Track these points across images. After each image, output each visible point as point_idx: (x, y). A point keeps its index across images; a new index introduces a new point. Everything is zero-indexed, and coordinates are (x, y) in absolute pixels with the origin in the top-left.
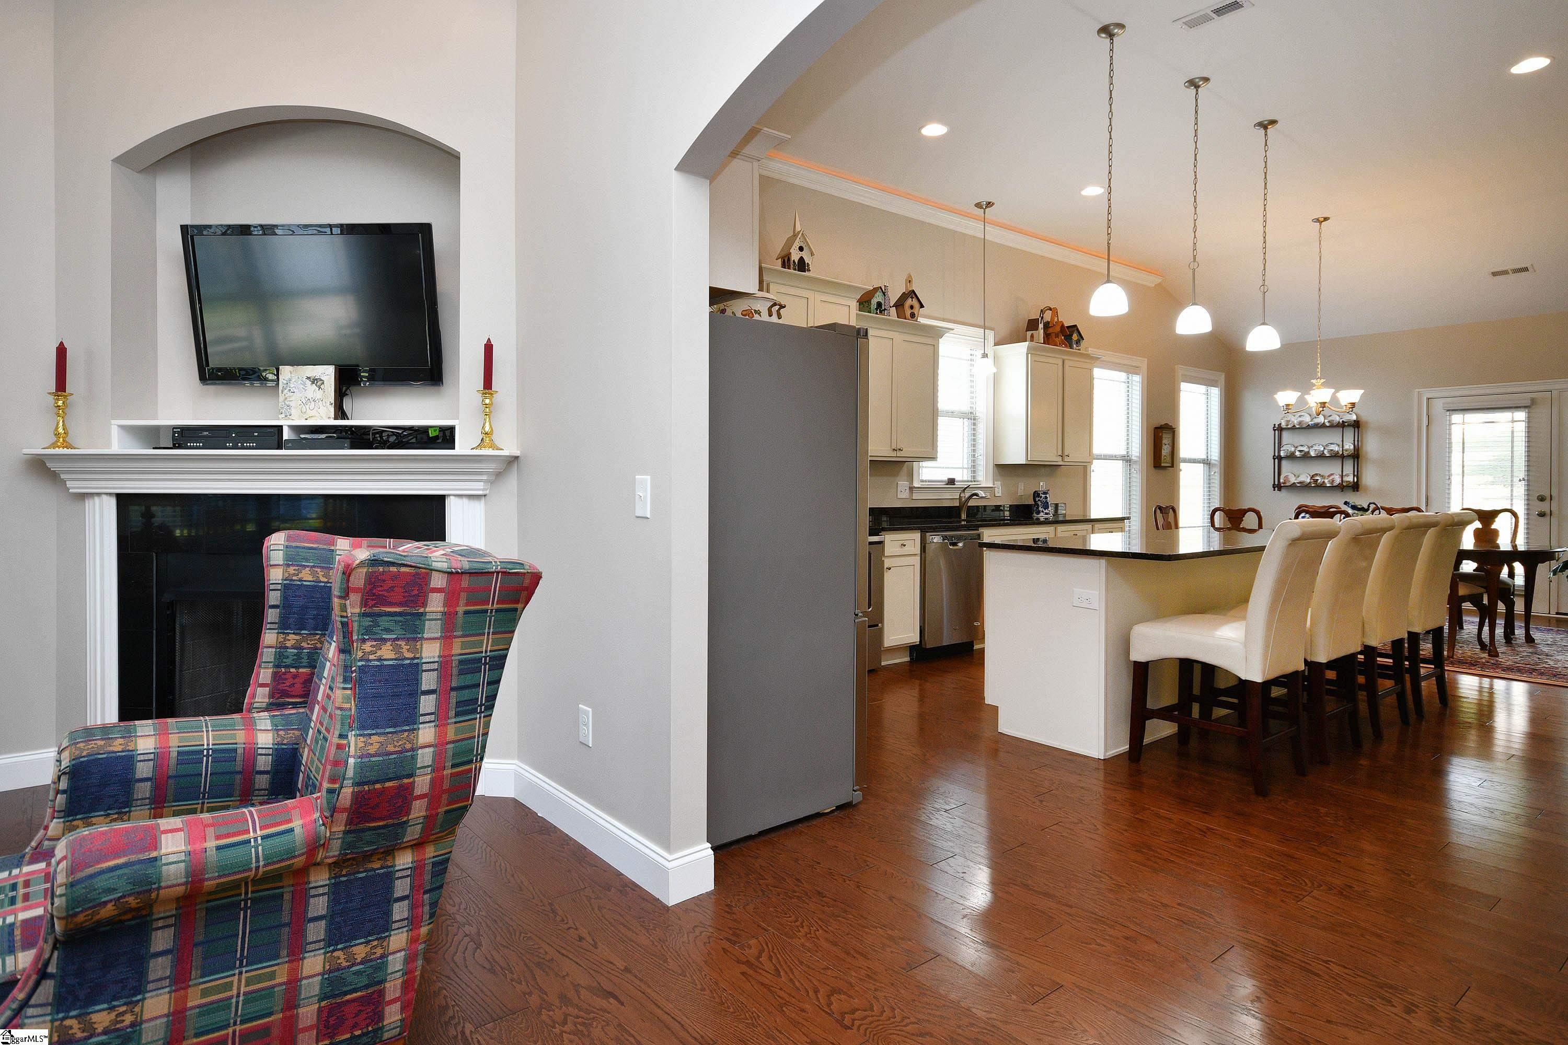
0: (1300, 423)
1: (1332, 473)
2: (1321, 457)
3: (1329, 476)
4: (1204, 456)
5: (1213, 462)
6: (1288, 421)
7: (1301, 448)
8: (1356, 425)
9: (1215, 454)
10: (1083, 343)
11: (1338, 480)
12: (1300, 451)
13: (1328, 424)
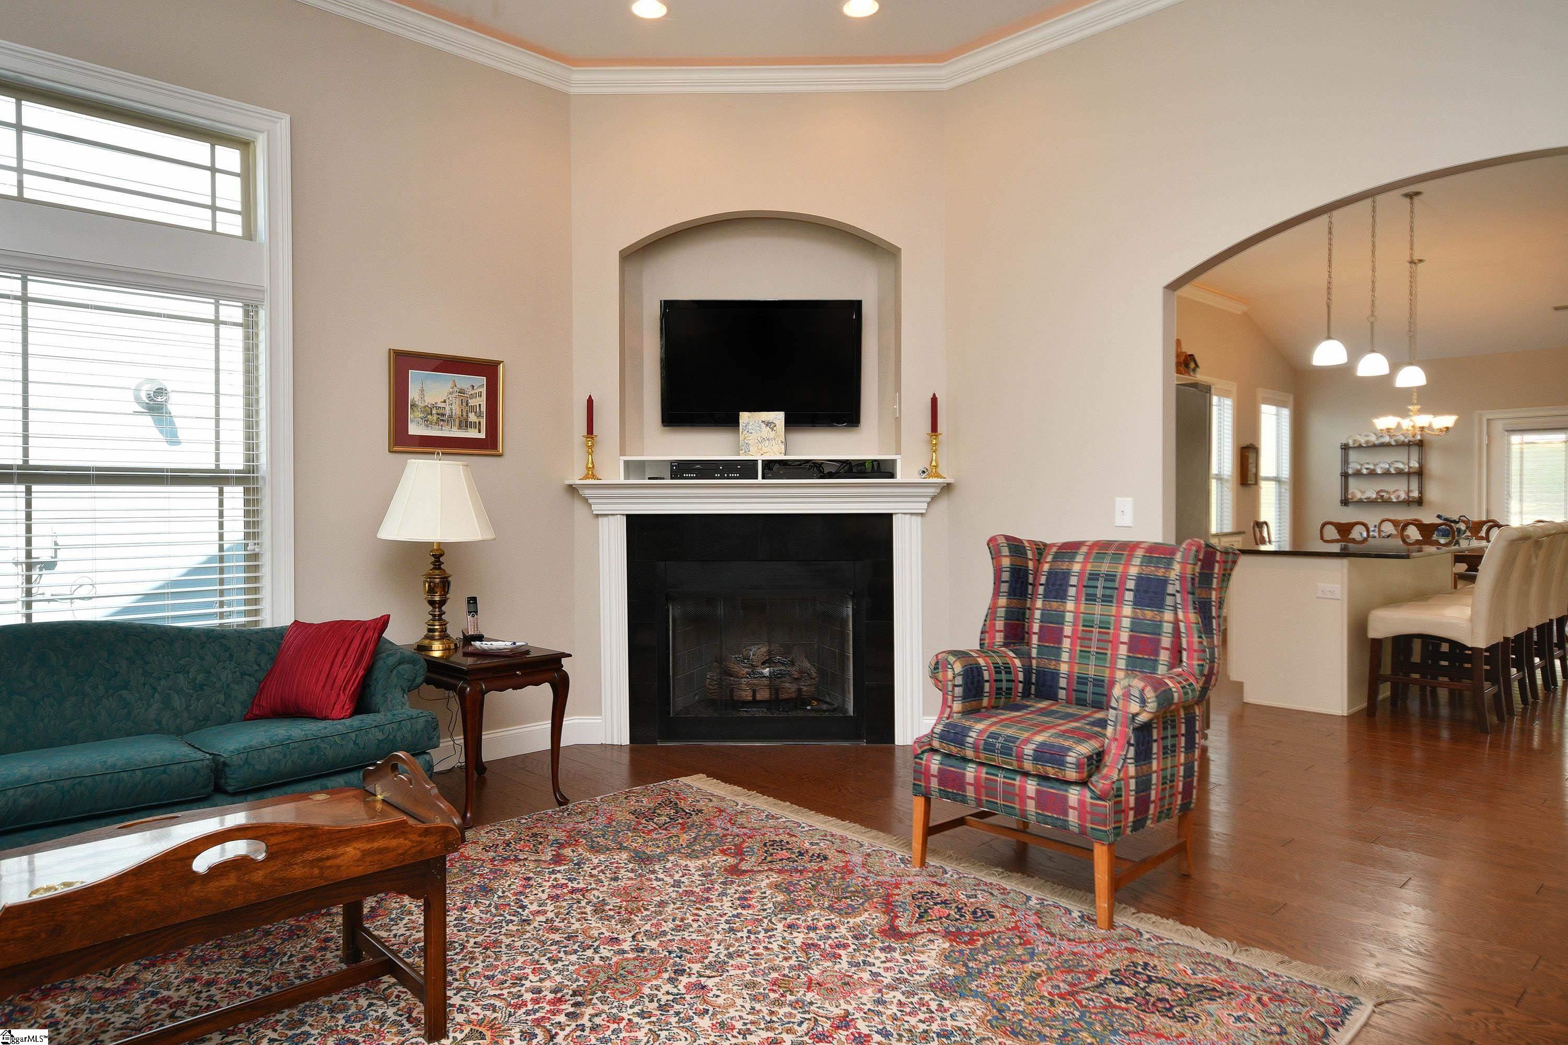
0: (1367, 442)
1: (1399, 490)
2: (1387, 474)
3: (1394, 492)
4: (1274, 475)
5: (1283, 479)
6: (1355, 440)
7: (1367, 466)
8: (1420, 444)
9: (1286, 473)
10: (1198, 370)
11: (1403, 496)
12: (1367, 469)
13: (1393, 443)
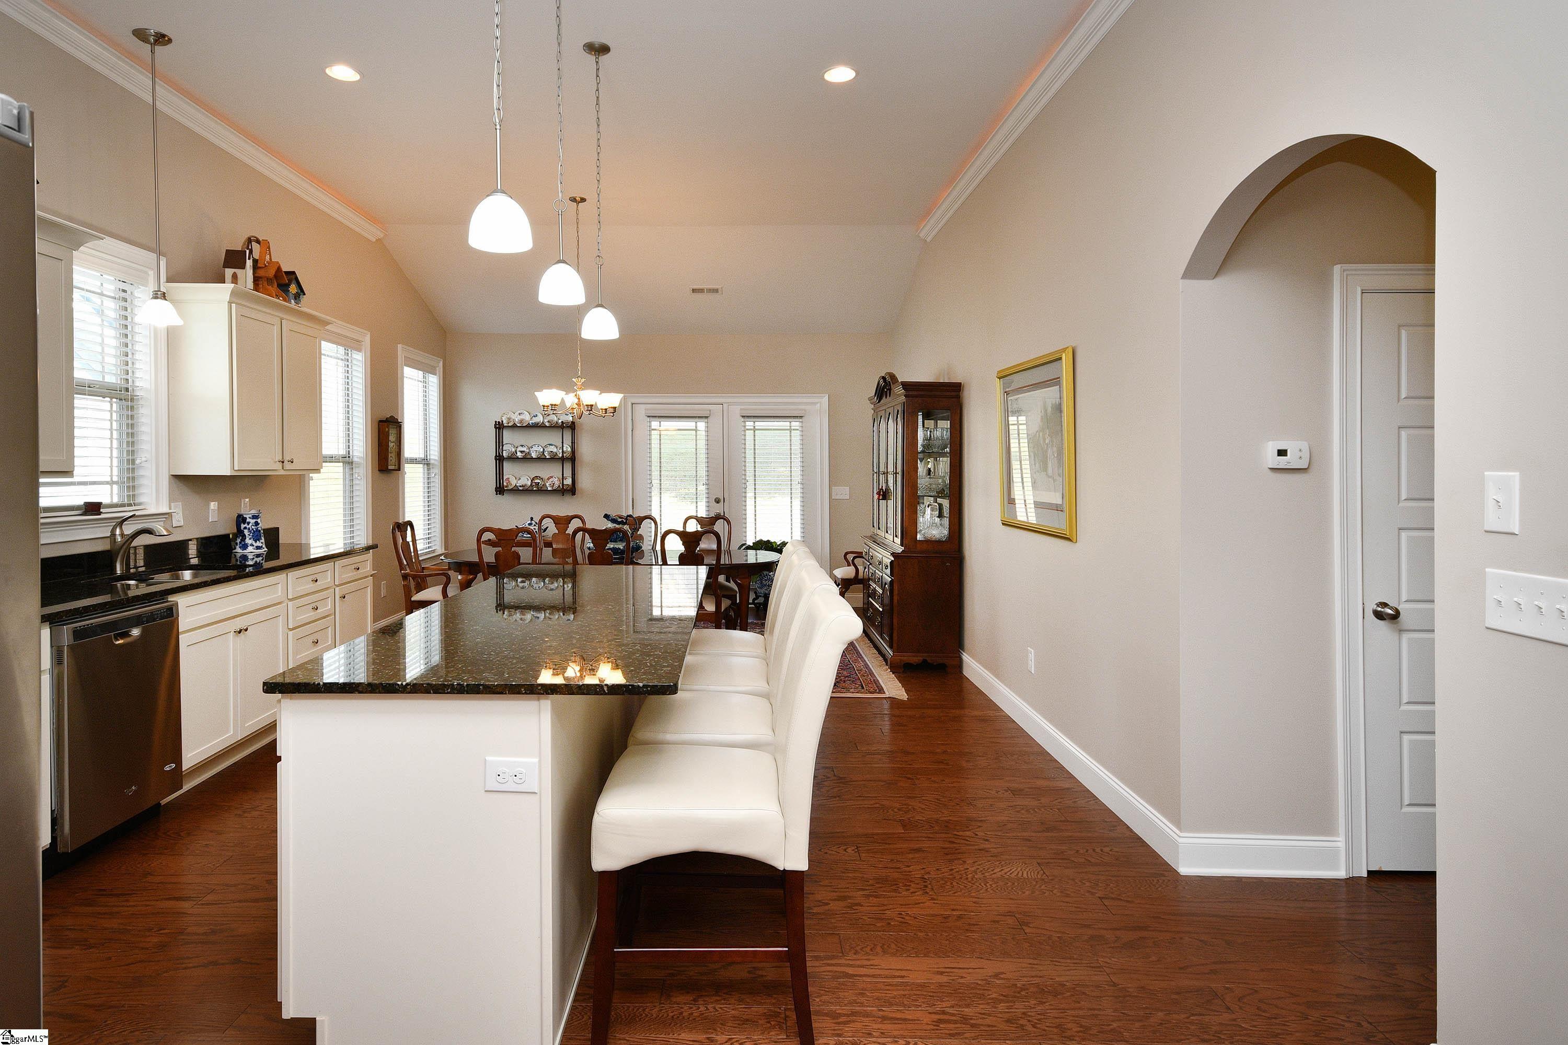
0: (521, 421)
1: (552, 476)
2: (541, 459)
3: (548, 479)
4: (422, 456)
5: (432, 462)
6: (509, 419)
7: (522, 449)
8: (572, 426)
9: (435, 454)
10: (304, 299)
11: (557, 483)
12: (522, 452)
13: (547, 424)
